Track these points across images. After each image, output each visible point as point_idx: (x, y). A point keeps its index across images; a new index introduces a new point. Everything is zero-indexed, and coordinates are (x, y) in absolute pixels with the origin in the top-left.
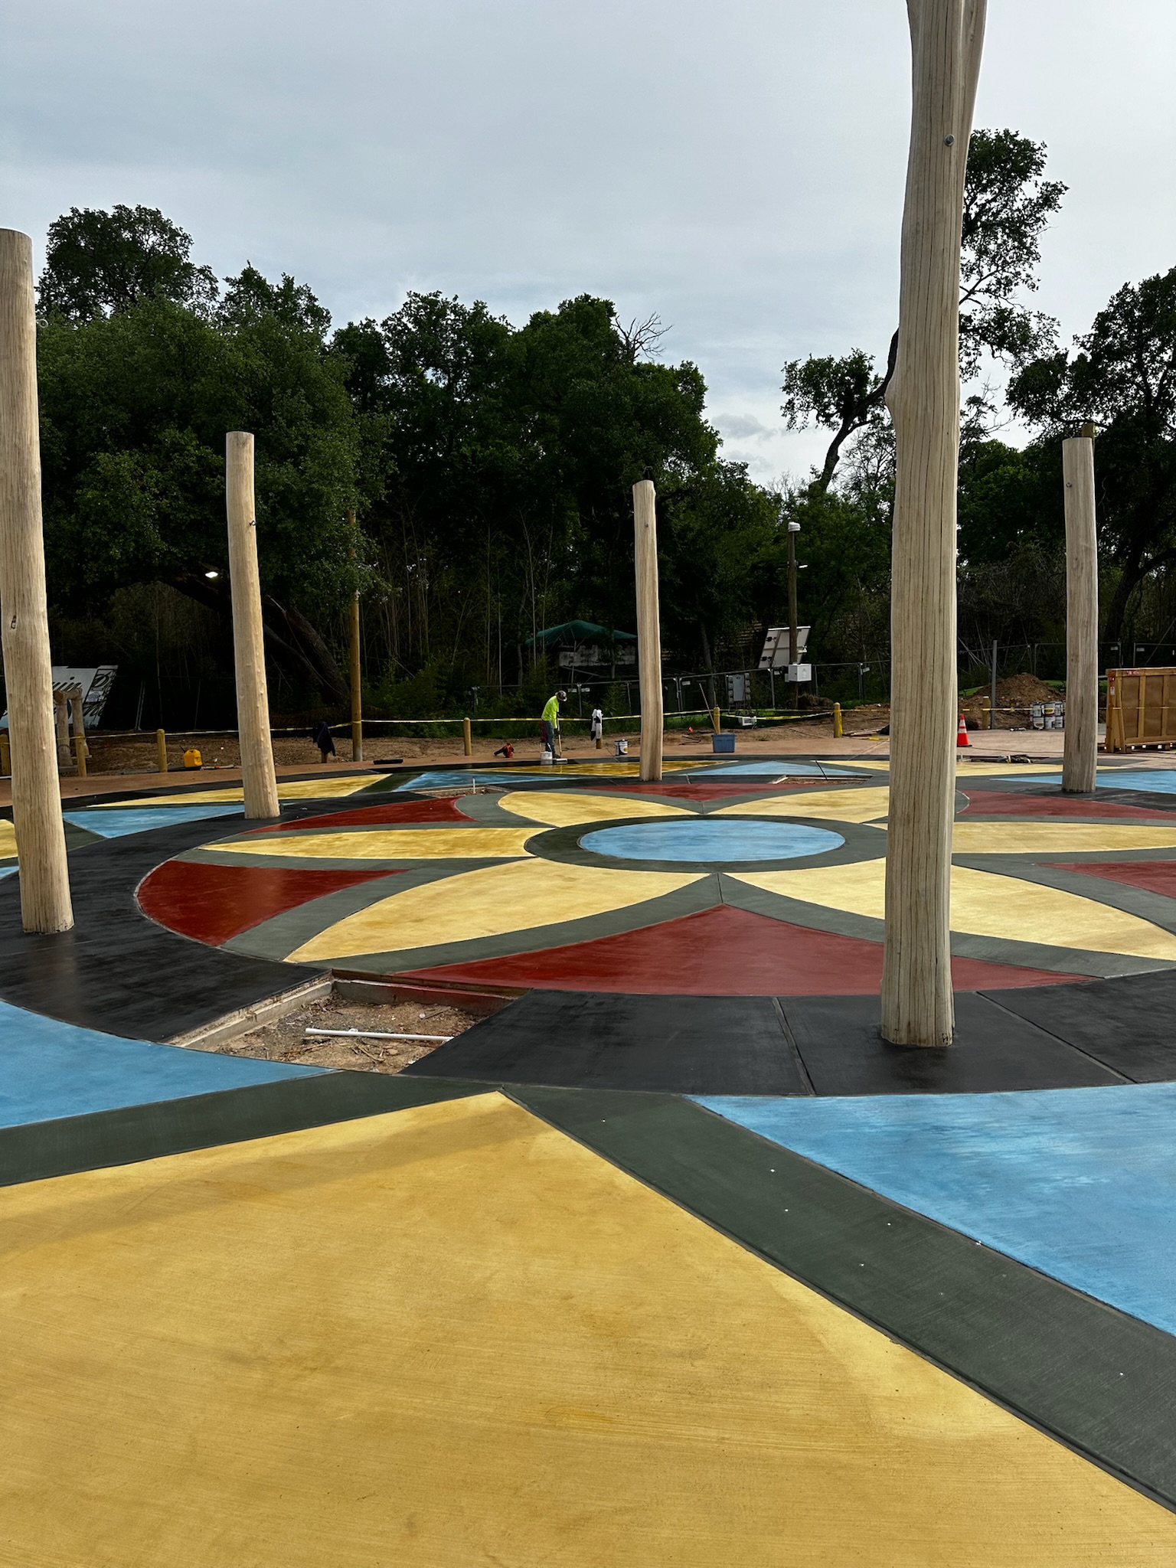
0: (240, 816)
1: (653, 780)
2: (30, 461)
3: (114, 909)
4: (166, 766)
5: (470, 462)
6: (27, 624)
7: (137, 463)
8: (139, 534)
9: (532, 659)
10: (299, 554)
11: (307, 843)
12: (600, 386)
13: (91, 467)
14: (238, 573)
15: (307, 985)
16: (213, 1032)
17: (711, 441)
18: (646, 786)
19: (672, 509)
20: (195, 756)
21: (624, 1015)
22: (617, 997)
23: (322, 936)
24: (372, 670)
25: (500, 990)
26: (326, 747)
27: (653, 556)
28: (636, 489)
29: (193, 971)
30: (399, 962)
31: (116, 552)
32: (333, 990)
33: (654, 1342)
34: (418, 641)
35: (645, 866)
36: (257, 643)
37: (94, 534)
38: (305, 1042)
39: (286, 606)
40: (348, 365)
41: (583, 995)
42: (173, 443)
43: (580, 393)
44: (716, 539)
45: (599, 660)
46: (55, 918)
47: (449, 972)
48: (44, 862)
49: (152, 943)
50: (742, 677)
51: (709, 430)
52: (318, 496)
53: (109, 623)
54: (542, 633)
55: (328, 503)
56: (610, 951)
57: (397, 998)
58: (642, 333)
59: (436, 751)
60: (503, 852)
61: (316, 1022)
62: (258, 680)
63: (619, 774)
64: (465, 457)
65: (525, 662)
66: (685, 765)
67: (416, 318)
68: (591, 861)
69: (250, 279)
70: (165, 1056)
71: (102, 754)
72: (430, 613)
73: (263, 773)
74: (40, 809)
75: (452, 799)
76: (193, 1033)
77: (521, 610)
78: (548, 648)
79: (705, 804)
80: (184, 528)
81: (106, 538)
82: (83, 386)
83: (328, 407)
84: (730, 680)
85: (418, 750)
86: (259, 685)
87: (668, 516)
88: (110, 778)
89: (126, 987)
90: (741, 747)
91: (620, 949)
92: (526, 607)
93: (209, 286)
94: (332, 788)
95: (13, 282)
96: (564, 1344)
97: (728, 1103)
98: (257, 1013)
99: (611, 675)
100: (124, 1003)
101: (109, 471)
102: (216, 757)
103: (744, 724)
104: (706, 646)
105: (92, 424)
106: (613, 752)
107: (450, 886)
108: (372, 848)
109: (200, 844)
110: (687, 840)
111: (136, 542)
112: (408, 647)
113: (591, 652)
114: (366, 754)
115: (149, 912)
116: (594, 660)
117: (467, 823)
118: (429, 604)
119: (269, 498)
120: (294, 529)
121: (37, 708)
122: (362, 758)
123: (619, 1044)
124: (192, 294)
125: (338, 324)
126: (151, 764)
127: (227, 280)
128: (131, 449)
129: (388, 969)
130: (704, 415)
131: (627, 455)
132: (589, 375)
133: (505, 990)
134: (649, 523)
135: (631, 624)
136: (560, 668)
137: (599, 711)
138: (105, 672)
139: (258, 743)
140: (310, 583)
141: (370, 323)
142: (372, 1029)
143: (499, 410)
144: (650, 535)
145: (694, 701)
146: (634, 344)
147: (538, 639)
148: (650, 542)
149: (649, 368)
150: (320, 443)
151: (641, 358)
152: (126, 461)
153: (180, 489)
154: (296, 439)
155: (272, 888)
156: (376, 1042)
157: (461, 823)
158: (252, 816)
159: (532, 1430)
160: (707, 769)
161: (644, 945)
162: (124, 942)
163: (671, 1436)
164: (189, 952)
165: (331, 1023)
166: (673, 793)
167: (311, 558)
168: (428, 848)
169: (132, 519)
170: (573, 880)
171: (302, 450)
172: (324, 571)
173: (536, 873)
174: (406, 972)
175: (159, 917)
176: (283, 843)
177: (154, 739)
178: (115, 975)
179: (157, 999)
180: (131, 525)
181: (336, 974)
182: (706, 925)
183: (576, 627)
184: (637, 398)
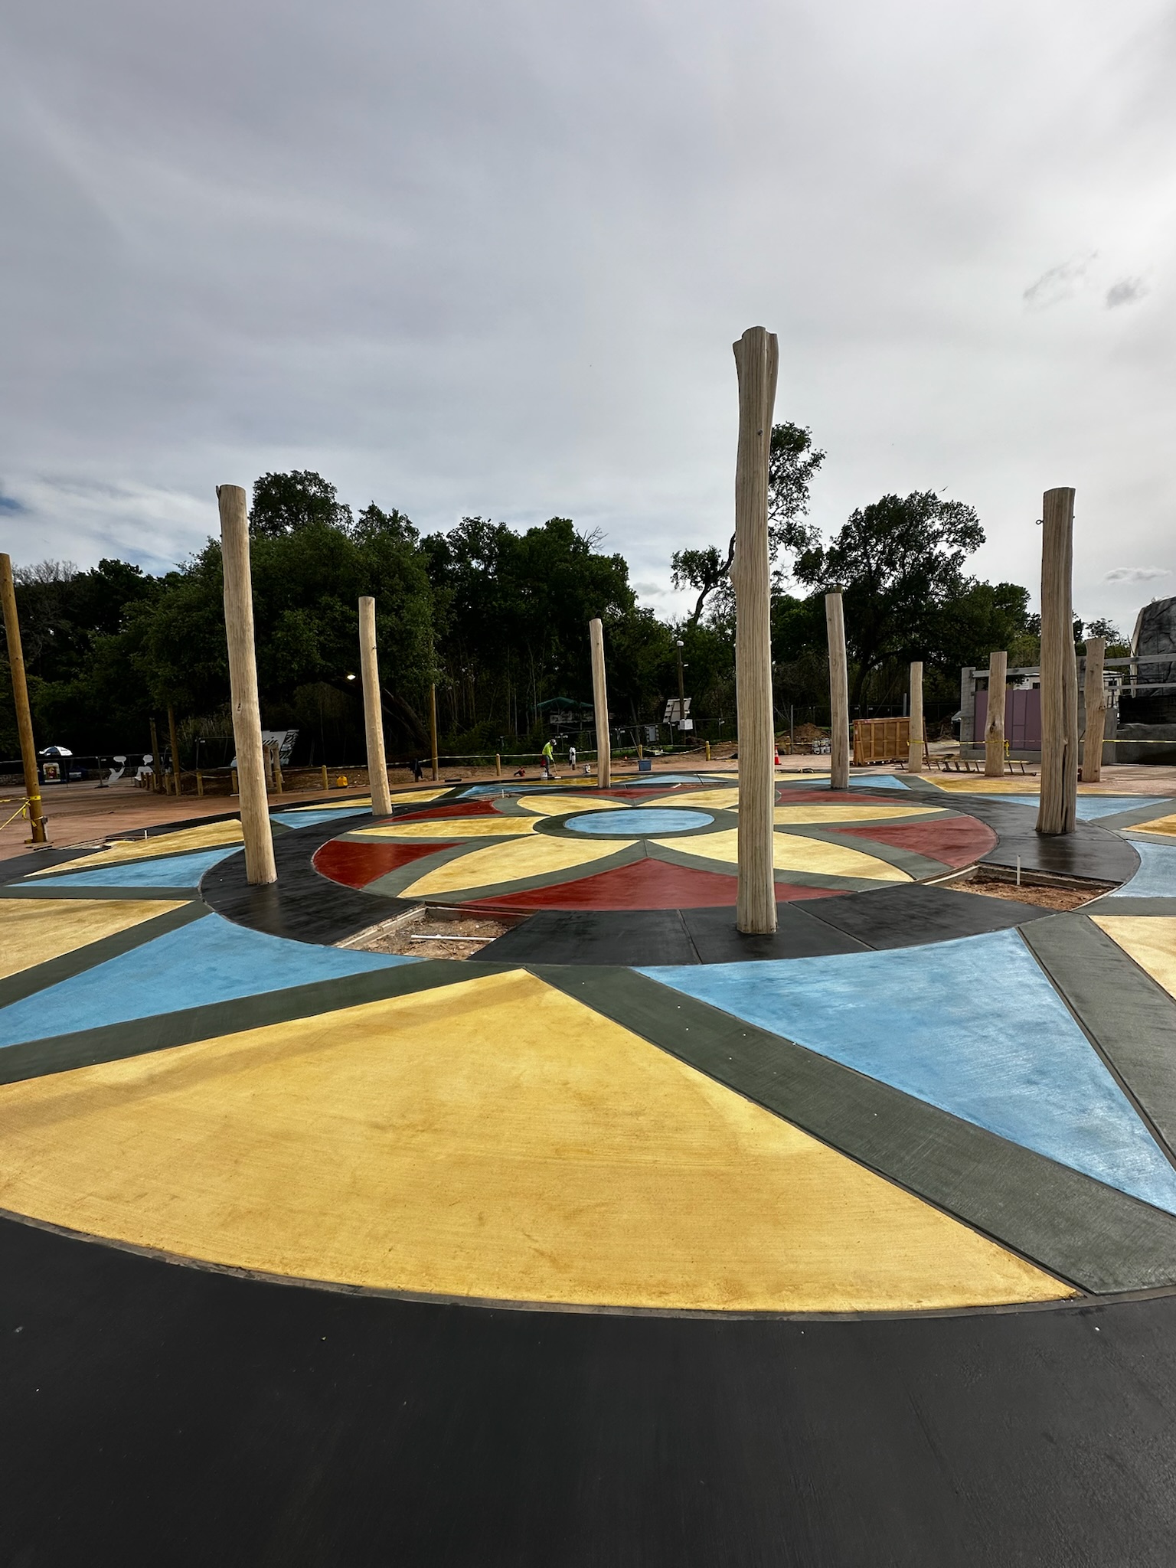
0: (370, 814)
1: (605, 787)
2: (247, 616)
3: (299, 869)
4: (327, 786)
5: (497, 610)
6: (247, 708)
7: (307, 616)
8: (309, 655)
9: (534, 719)
10: (401, 665)
11: (409, 829)
12: (572, 566)
13: (280, 618)
14: (366, 675)
15: (411, 910)
16: (359, 938)
17: (632, 596)
18: (601, 791)
19: (612, 634)
20: (344, 780)
21: (593, 923)
22: (589, 913)
23: (419, 882)
24: (443, 729)
25: (522, 911)
26: (418, 773)
27: (602, 660)
28: (592, 623)
29: (345, 904)
30: (463, 896)
31: (295, 666)
32: (426, 913)
33: (616, 1107)
34: (469, 711)
35: (602, 837)
36: (378, 715)
37: (283, 656)
38: (411, 943)
40: (428, 558)
41: (569, 912)
42: (327, 604)
44: (637, 650)
45: (573, 720)
46: (266, 875)
47: (492, 901)
49: (322, 888)
50: (654, 728)
51: (631, 591)
52: (410, 632)
53: (293, 706)
54: (540, 705)
55: (416, 637)
56: (583, 887)
57: (463, 917)
58: (591, 538)
59: (480, 774)
60: (521, 831)
61: (417, 932)
62: (379, 736)
63: (586, 785)
64: (495, 607)
65: (530, 721)
66: (623, 779)
67: (466, 531)
68: (571, 835)
69: (373, 511)
70: (331, 953)
71: (290, 780)
72: (476, 695)
73: (382, 789)
75: (490, 801)
76: (347, 940)
77: (527, 692)
78: (543, 713)
79: (635, 801)
80: (334, 652)
81: (290, 658)
82: (276, 572)
83: (415, 582)
84: (647, 729)
85: (470, 773)
86: (379, 739)
88: (296, 794)
89: (308, 914)
90: (654, 767)
91: (590, 885)
92: (530, 690)
93: (347, 515)
94: (421, 796)
95: (235, 515)
96: (565, 1111)
97: (653, 970)
98: (383, 927)
99: (580, 728)
100: (307, 923)
101: (291, 620)
102: (355, 780)
103: (656, 754)
104: (633, 710)
105: (281, 594)
107: (491, 852)
108: (445, 831)
109: (348, 831)
110: (626, 822)
111: (307, 660)
112: (463, 715)
113: (568, 715)
114: (440, 776)
115: (320, 870)
116: (570, 720)
117: (500, 815)
118: (475, 690)
120: (397, 651)
121: (254, 756)
122: (438, 779)
123: (591, 940)
124: (338, 520)
125: (423, 536)
126: (319, 785)
127: (360, 511)
128: (303, 608)
129: (458, 900)
130: (628, 583)
132: (565, 560)
133: (525, 911)
134: (600, 642)
136: (551, 725)
137: (574, 749)
138: (292, 734)
139: (379, 772)
140: (407, 681)
141: (439, 535)
142: (449, 935)
144: (600, 649)
145: (627, 742)
146: (588, 544)
147: (537, 708)
148: (600, 652)
149: (596, 556)
150: (411, 604)
151: (592, 552)
152: (300, 615)
153: (332, 631)
155: (389, 855)
156: (451, 942)
157: (496, 815)
158: (376, 814)
159: (548, 1160)
160: (635, 780)
161: (603, 883)
162: (306, 888)
163: (626, 1161)
164: (344, 893)
165: (425, 932)
166: (617, 795)
167: (407, 667)
168: (477, 830)
169: (304, 647)
170: (561, 846)
171: (400, 607)
172: (414, 674)
173: (540, 843)
174: (467, 902)
175: (325, 873)
176: (395, 829)
177: (320, 771)
178: (301, 907)
179: (326, 920)
180: (304, 651)
181: (427, 904)
182: (638, 870)
183: (558, 701)
184: (592, 572)
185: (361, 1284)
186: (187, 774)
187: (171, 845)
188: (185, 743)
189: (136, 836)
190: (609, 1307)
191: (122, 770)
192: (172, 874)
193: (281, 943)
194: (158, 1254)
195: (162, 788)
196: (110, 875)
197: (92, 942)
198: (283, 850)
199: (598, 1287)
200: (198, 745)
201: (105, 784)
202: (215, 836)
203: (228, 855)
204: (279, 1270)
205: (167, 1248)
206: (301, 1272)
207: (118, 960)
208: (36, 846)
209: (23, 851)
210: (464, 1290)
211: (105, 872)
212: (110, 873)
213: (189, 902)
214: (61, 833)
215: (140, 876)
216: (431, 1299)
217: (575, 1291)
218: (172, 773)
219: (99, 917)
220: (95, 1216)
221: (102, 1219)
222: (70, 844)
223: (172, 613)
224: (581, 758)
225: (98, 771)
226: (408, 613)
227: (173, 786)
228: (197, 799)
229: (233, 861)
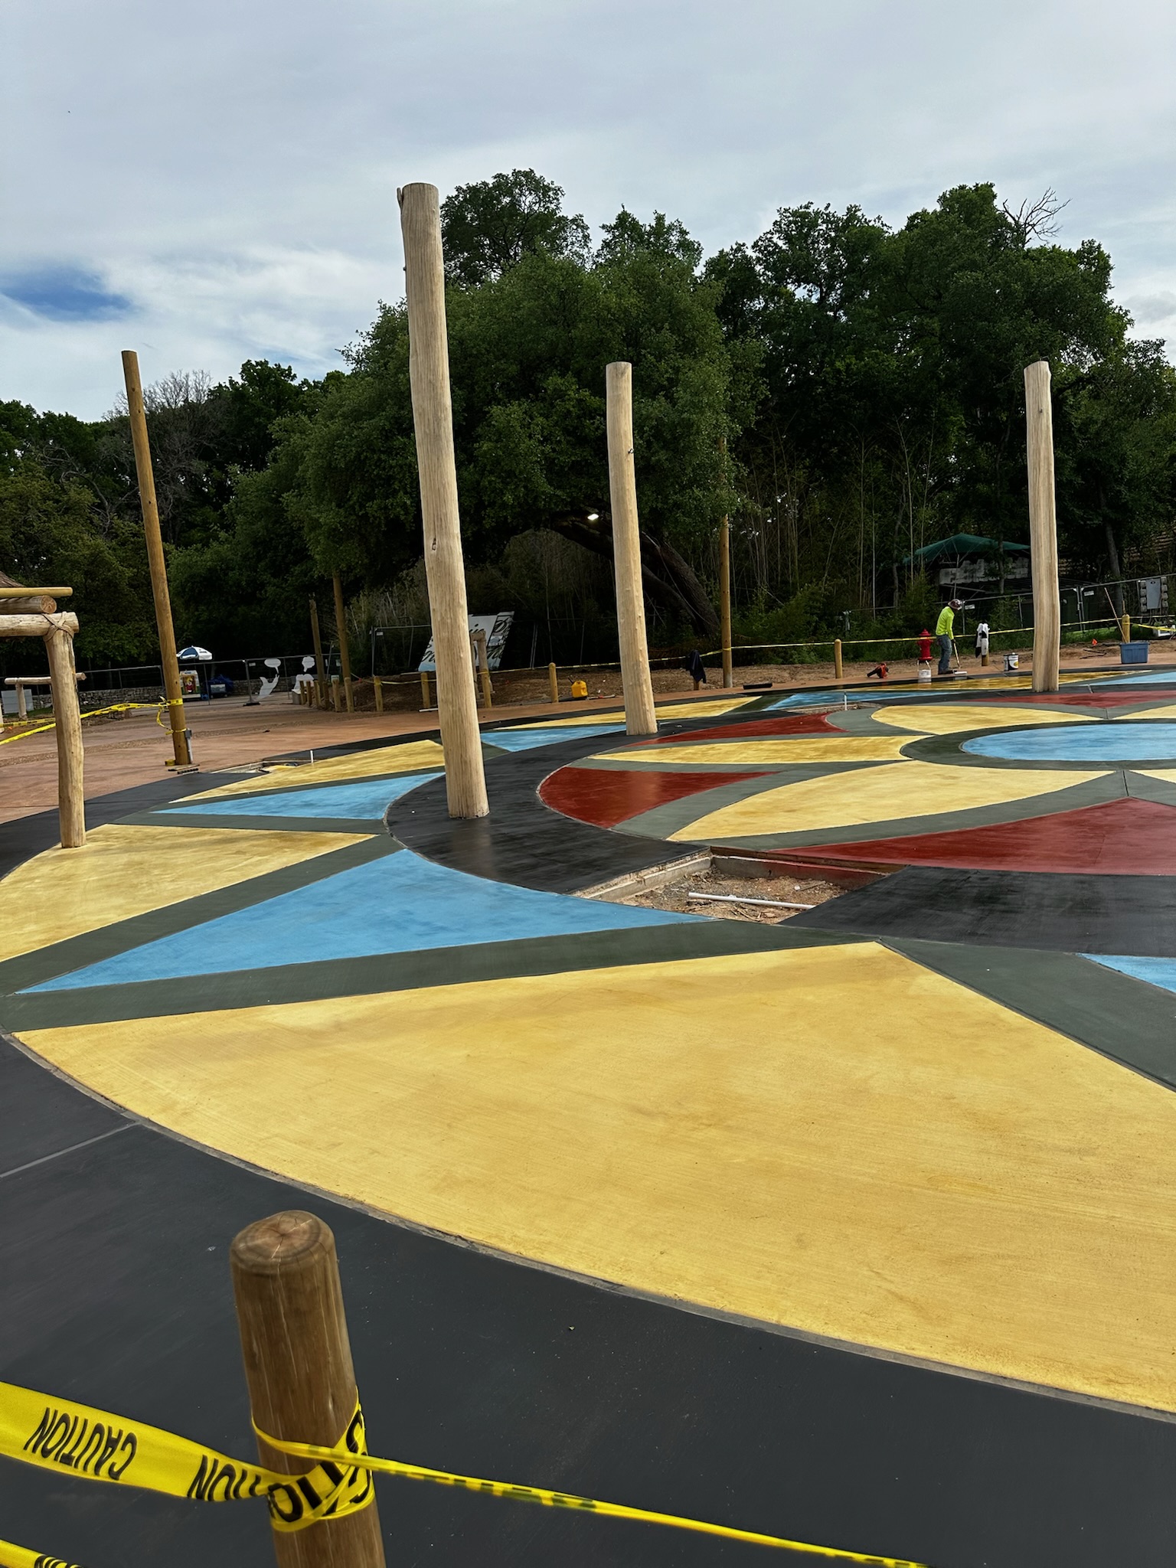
0: (623, 733)
1: (1048, 691)
2: (443, 395)
3: (521, 801)
4: (557, 698)
5: (844, 376)
6: (445, 544)
7: (525, 413)
8: (528, 480)
9: (909, 578)
10: (672, 484)
11: (683, 753)
12: (986, 276)
13: (486, 420)
14: (618, 501)
15: (688, 858)
16: (609, 890)
17: (1121, 321)
18: (1039, 697)
19: (1071, 401)
20: (581, 687)
21: (1012, 888)
22: (1003, 875)
23: (701, 822)
24: (742, 600)
25: (875, 867)
26: (699, 676)
27: (1047, 444)
28: (1029, 373)
29: (589, 846)
30: (773, 842)
31: (509, 498)
32: (712, 864)
33: (1040, 1139)
34: (788, 569)
35: (1037, 765)
36: (635, 568)
37: (490, 482)
38: (689, 903)
39: (660, 542)
40: (720, 288)
41: (966, 872)
42: (555, 389)
43: (963, 286)
44: (1125, 429)
45: (986, 575)
46: (474, 805)
47: (822, 850)
48: (464, 756)
49: (554, 825)
50: (1158, 581)
51: (1117, 311)
52: (689, 425)
53: (506, 573)
54: (921, 551)
55: (698, 432)
56: (995, 837)
57: (772, 872)
58: (1034, 215)
59: (806, 677)
60: (878, 756)
61: (699, 889)
62: (636, 603)
63: (1007, 687)
64: (839, 371)
65: (901, 582)
66: (1086, 677)
67: (786, 234)
68: (974, 762)
69: (625, 223)
70: (570, 903)
71: (503, 689)
72: (800, 538)
73: (642, 692)
74: (460, 709)
75: (824, 714)
76: (592, 889)
77: (897, 527)
78: (927, 565)
79: (1109, 711)
80: (566, 469)
81: (500, 486)
82: (479, 345)
83: (698, 336)
84: (1142, 585)
85: (787, 675)
86: (637, 609)
87: (1066, 409)
88: (511, 708)
89: (534, 856)
90: (1153, 658)
91: (1008, 835)
92: (903, 522)
93: (581, 235)
94: (704, 709)
96: (946, 1132)
97: (1127, 961)
98: (645, 877)
99: (999, 590)
100: (534, 867)
101: (501, 423)
102: (599, 688)
103: (1160, 635)
104: (1113, 551)
105: (487, 380)
106: (1002, 668)
107: (822, 784)
108: (744, 755)
109: (589, 755)
110: (1088, 742)
111: (525, 487)
112: (777, 576)
113: (976, 566)
114: (735, 681)
115: (550, 804)
116: (980, 576)
117: (839, 734)
118: (799, 530)
119: (644, 432)
120: (666, 459)
121: (455, 620)
122: (732, 685)
123: (1004, 912)
124: (567, 245)
125: (709, 253)
126: (545, 696)
127: (604, 227)
128: (519, 400)
129: (764, 847)
130: (1110, 295)
131: (1020, 348)
132: (974, 266)
133: (881, 866)
134: (1044, 408)
135: (1024, 535)
136: (941, 586)
137: (986, 625)
138: (504, 619)
139: (637, 663)
140: (683, 513)
141: (740, 248)
142: (749, 896)
143: (874, 320)
144: (1044, 421)
145: (1099, 610)
146: (1025, 228)
147: (916, 557)
148: (1044, 428)
149: (1042, 250)
150: (690, 373)
151: (1033, 242)
152: (515, 411)
153: (563, 434)
154: (667, 372)
155: (653, 786)
156: (754, 908)
157: (831, 734)
158: (632, 733)
159: (915, 1189)
160: (1112, 679)
161: (1035, 832)
162: (529, 825)
163: (1056, 1209)
164: (584, 832)
165: (711, 891)
166: (1070, 702)
167: (683, 488)
168: (798, 754)
169: (522, 467)
170: (954, 778)
171: (673, 382)
172: (695, 499)
173: (912, 773)
174: (780, 850)
175: (558, 807)
176: (662, 753)
177: (547, 676)
178: (525, 847)
179: (560, 865)
180: (521, 473)
181: (714, 850)
182: (1108, 815)
183: (957, 542)
184: (1029, 283)
185: (621, 1282)
186: (362, 682)
187: (345, 770)
188: (356, 637)
189: (298, 759)
190: (1012, 1379)
191: (276, 680)
192: (349, 804)
193: (499, 889)
194: (359, 1206)
195: (327, 702)
196: (271, 803)
197: (256, 876)
198: (495, 778)
199: (996, 1352)
200: (373, 640)
201: (255, 701)
202: (402, 760)
203: (420, 784)
204: (511, 1248)
205: (368, 1201)
206: (539, 1254)
207: (289, 897)
208: (179, 768)
209: (164, 774)
210: (773, 1315)
211: (266, 800)
212: (271, 801)
213: (373, 836)
214: (207, 754)
215: (308, 805)
216: (722, 1317)
217: (954, 1350)
218: (341, 682)
219: (262, 849)
220: (285, 1158)
221: (291, 1162)
222: (220, 767)
223: (335, 426)
224: (1002, 645)
225: (246, 683)
226: (685, 391)
227: (343, 699)
228: (375, 716)
229: (427, 790)
